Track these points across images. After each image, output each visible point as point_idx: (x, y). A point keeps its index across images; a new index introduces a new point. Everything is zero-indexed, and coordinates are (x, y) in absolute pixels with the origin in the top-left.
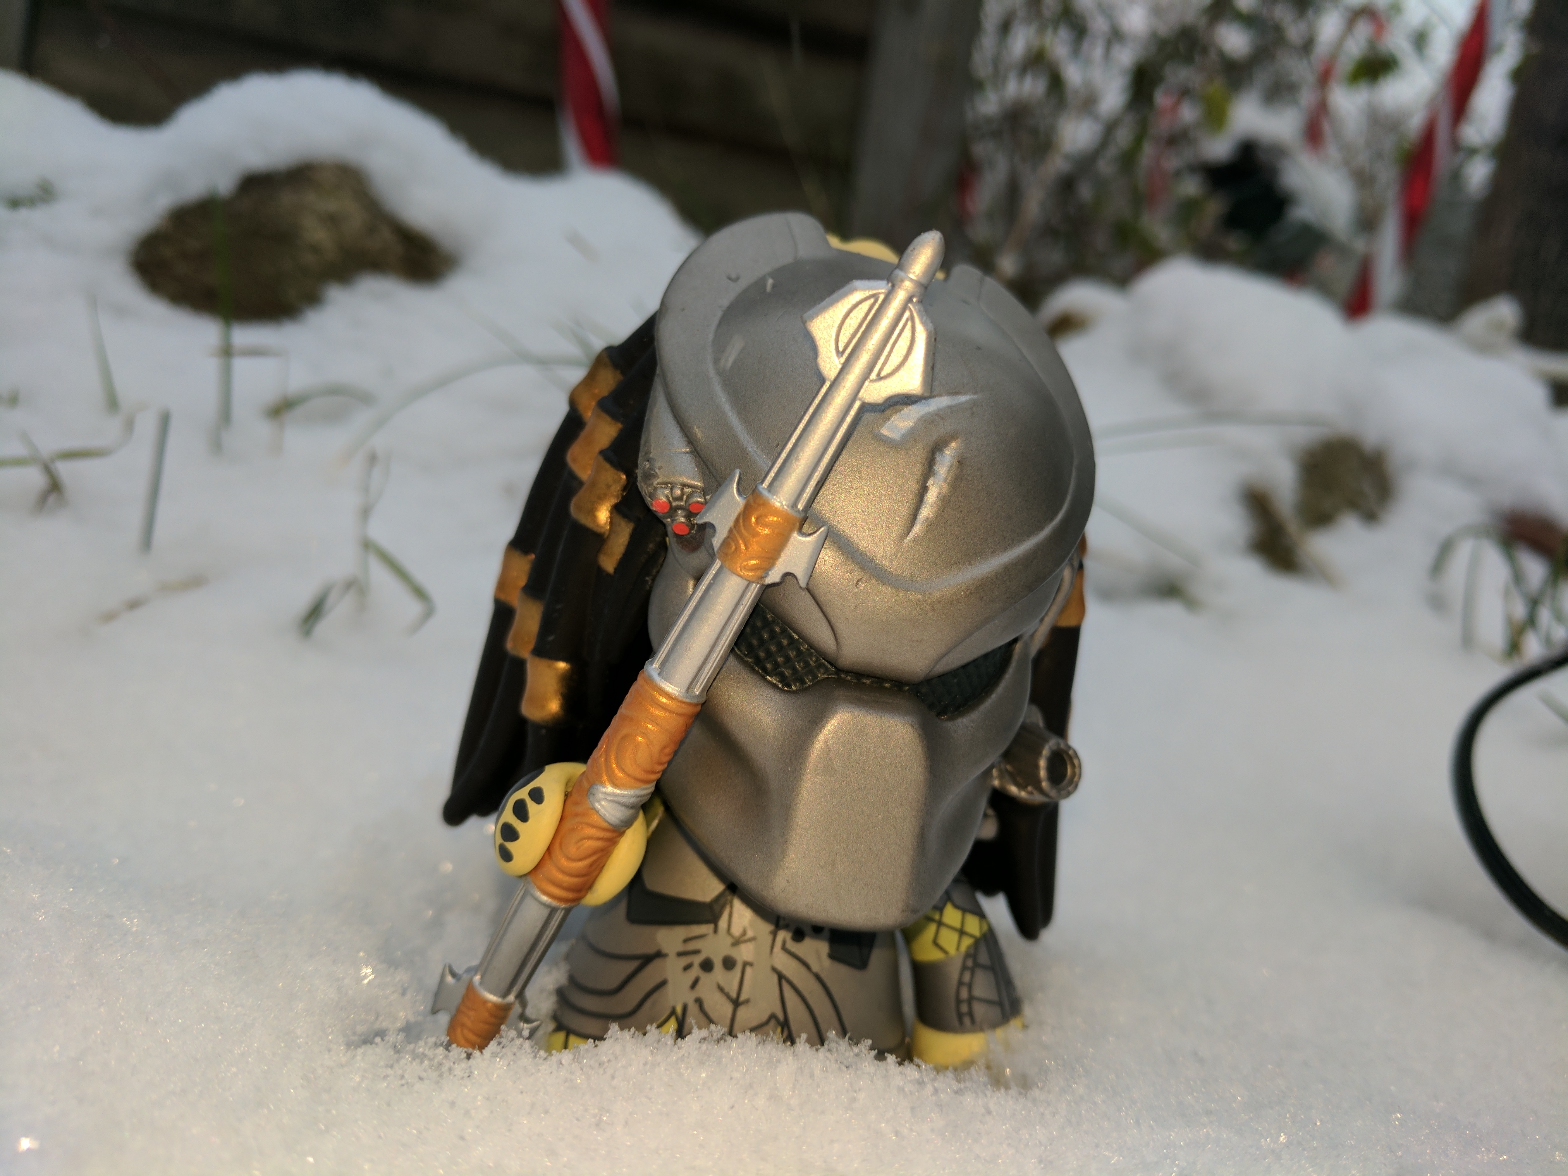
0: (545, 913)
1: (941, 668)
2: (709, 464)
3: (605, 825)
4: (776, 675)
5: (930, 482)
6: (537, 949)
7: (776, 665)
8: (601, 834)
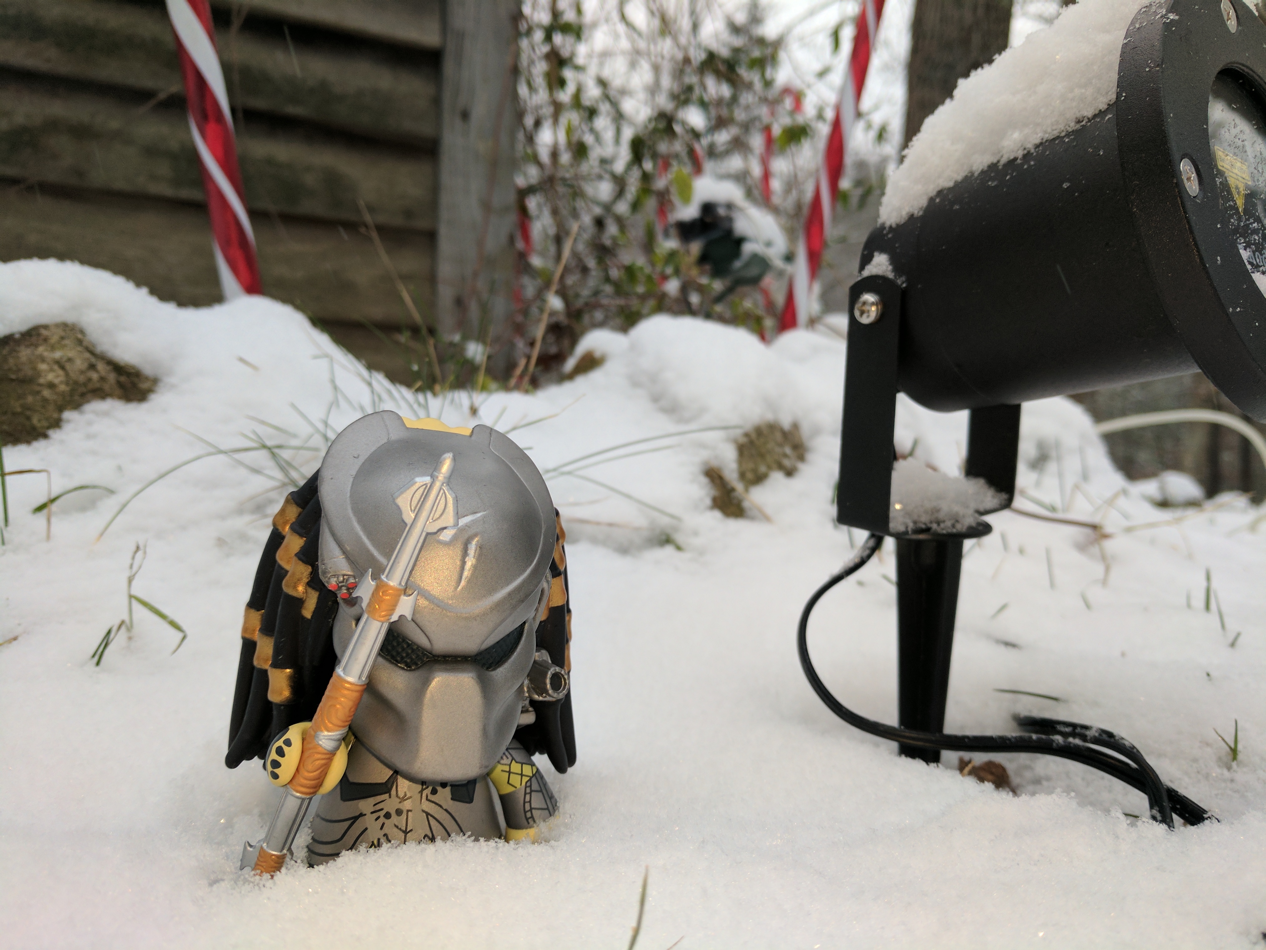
0: (299, 801)
1: (485, 646)
2: (355, 563)
3: (326, 751)
4: (403, 663)
5: (467, 559)
6: (296, 823)
7: (402, 658)
8: (324, 756)
